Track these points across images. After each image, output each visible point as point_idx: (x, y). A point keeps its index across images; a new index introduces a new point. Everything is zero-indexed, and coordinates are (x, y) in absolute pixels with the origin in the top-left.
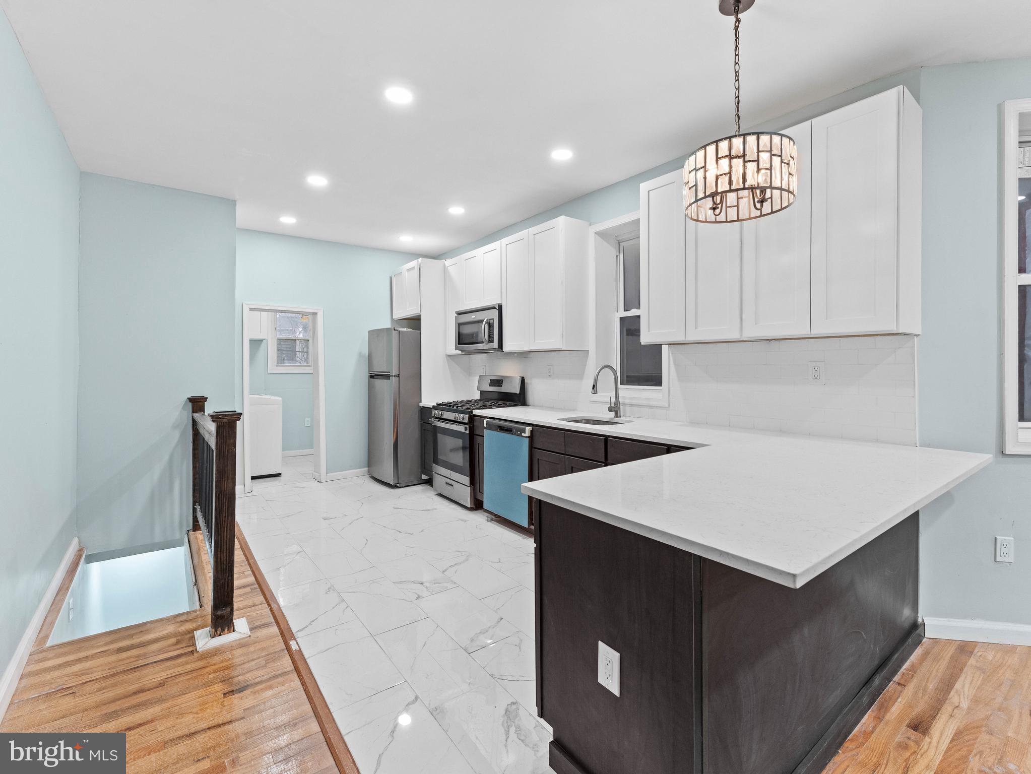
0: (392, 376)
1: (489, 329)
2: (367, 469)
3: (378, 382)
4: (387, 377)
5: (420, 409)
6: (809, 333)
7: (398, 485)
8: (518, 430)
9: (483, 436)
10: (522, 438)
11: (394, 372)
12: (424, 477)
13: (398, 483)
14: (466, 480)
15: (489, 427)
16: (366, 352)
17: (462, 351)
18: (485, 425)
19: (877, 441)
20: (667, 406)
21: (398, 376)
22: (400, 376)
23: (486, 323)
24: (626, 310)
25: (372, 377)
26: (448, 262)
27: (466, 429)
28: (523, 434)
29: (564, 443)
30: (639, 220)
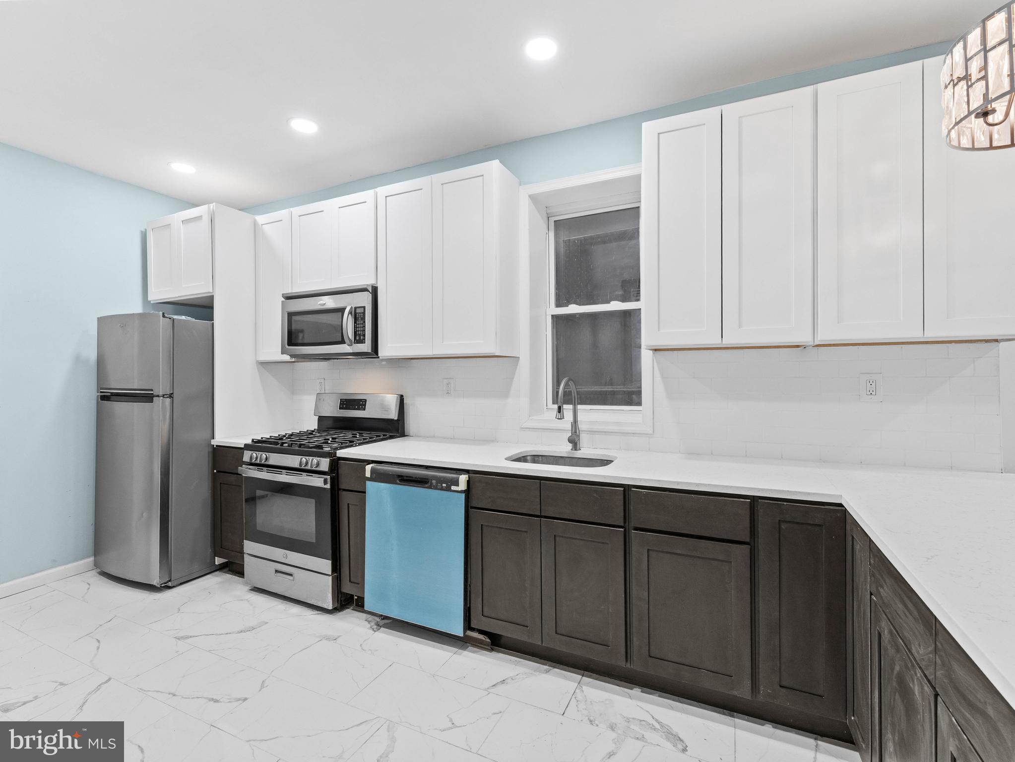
0: (158, 396)
1: (355, 323)
2: (92, 559)
3: (120, 408)
4: (147, 397)
5: (211, 450)
6: (921, 335)
7: (170, 584)
8: (440, 480)
9: (365, 492)
10: (452, 493)
11: (161, 388)
12: (218, 561)
13: (170, 581)
14: (325, 565)
15: (378, 477)
16: (93, 355)
17: (292, 356)
18: (368, 474)
19: (951, 467)
20: (651, 432)
21: (171, 396)
22: (175, 395)
23: (350, 313)
24: (558, 305)
25: (104, 398)
26: (261, 219)
27: (325, 482)
28: (453, 488)
29: (538, 500)
30: (640, 175)
